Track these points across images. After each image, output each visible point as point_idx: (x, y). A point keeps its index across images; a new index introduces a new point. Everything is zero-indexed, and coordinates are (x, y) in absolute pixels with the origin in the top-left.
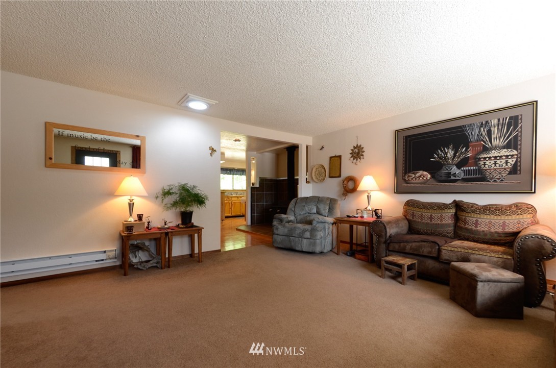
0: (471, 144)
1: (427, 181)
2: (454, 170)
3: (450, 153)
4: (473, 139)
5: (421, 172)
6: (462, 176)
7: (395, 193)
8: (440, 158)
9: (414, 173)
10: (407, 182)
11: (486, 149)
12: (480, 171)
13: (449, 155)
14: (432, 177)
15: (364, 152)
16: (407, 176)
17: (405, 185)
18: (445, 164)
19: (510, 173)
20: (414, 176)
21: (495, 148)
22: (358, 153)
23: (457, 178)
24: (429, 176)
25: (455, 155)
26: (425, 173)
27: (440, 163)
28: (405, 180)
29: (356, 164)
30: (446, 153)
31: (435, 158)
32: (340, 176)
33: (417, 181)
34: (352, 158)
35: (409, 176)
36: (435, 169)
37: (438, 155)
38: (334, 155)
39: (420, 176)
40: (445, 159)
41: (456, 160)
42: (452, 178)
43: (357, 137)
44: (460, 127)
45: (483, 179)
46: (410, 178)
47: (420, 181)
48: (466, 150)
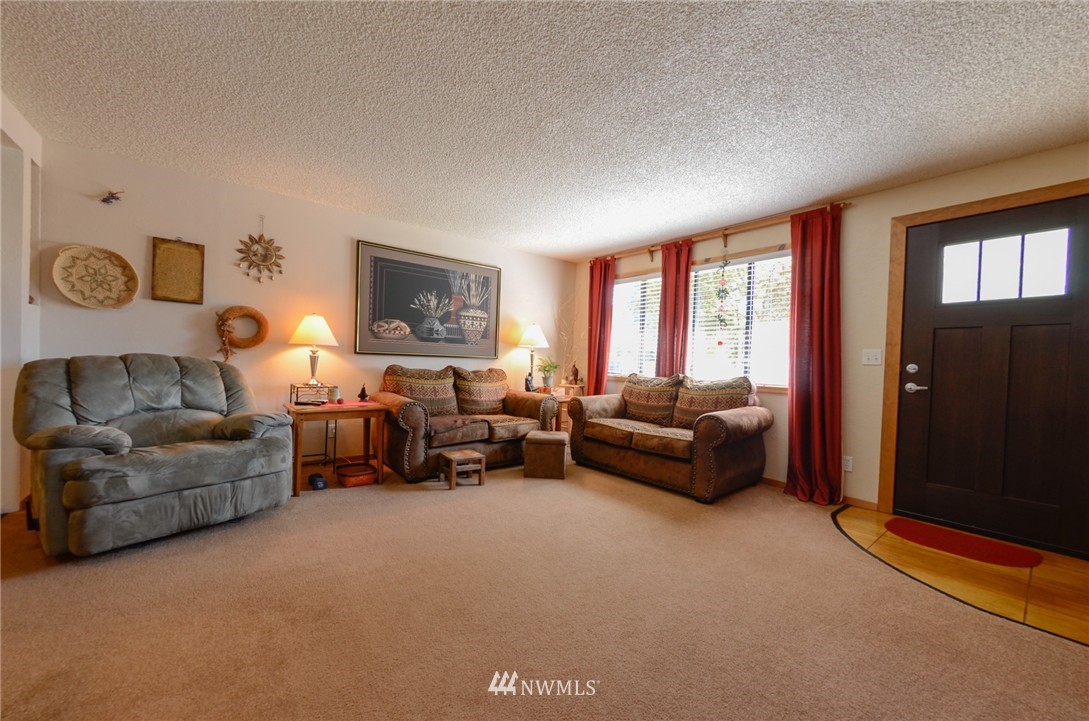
0: (453, 296)
1: (404, 337)
2: (437, 325)
3: (433, 303)
4: (456, 290)
5: (397, 323)
6: (444, 335)
7: (356, 352)
8: (422, 305)
9: (387, 322)
10: (376, 335)
11: (466, 307)
12: (461, 331)
13: (432, 304)
14: (413, 332)
15: (281, 257)
16: (376, 326)
17: (372, 340)
18: (427, 316)
19: (482, 338)
20: (387, 326)
21: (473, 307)
22: (265, 258)
23: (440, 337)
24: (408, 330)
25: (438, 304)
26: (403, 324)
27: (422, 312)
28: (372, 331)
29: (259, 279)
30: (429, 301)
31: (415, 304)
32: (199, 301)
33: (391, 336)
34: (244, 265)
35: (379, 326)
36: (415, 319)
37: (419, 301)
38: (173, 238)
39: (396, 329)
40: (428, 309)
41: (440, 313)
42: (435, 336)
43: (262, 218)
44: (443, 270)
45: (462, 341)
46: (381, 330)
47: (395, 336)
48: (449, 302)
